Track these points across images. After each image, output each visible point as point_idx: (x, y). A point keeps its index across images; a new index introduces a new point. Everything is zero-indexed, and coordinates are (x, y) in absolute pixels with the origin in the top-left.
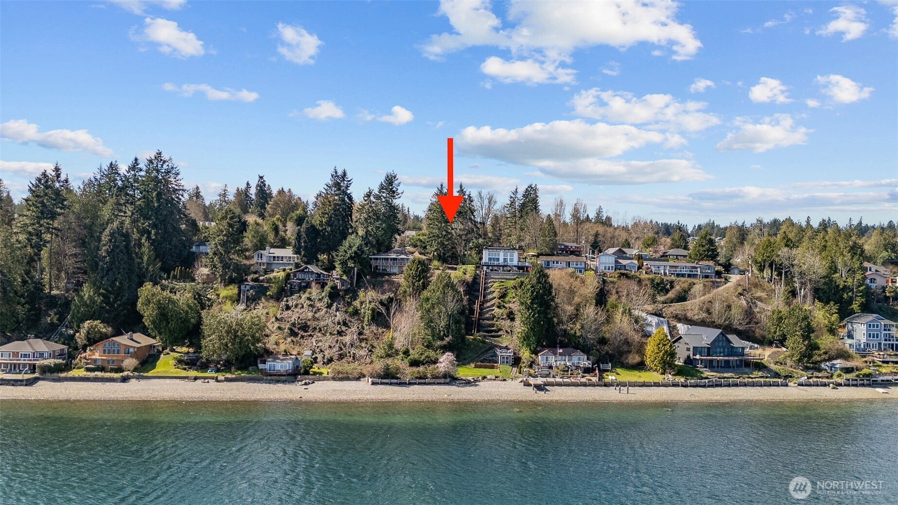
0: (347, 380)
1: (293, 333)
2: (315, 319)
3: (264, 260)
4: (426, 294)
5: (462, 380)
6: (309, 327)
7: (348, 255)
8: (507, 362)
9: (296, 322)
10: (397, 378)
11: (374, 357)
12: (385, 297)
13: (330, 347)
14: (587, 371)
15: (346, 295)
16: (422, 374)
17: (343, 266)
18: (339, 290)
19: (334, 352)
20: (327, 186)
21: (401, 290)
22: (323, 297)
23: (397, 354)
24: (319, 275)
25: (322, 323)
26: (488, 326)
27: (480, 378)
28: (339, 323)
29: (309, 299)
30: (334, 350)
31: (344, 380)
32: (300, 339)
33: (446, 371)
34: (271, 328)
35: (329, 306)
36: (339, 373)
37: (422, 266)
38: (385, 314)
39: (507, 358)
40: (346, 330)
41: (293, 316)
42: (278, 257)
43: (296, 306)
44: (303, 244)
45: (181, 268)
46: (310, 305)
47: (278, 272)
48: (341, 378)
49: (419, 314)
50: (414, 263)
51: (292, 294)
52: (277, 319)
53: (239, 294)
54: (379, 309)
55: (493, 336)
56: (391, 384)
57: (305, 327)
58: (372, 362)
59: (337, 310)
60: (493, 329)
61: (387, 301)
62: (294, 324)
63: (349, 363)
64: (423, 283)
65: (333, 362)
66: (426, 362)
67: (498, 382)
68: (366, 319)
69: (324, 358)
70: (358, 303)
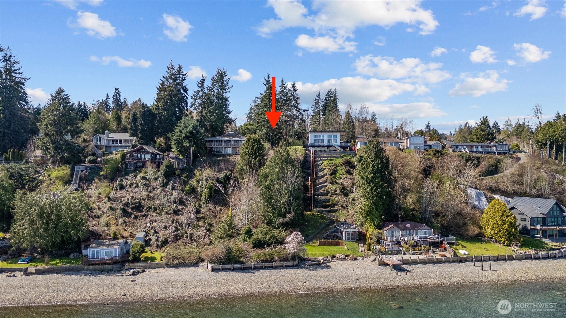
0: (183, 266)
1: (125, 213)
2: (150, 198)
3: (103, 143)
4: (264, 170)
5: (310, 260)
6: (143, 206)
7: (183, 135)
8: (352, 238)
9: (130, 202)
10: (241, 263)
11: (212, 237)
12: (221, 175)
13: (165, 227)
14: (436, 245)
15: (182, 173)
16: (268, 256)
17: (178, 145)
18: (174, 169)
19: (169, 234)
20: (164, 77)
21: (238, 168)
22: (158, 176)
23: (239, 234)
24: (155, 155)
25: (157, 202)
26: (323, 202)
27: (330, 258)
28: (175, 202)
29: (144, 178)
30: (170, 230)
31: (180, 267)
32: (133, 219)
33: (294, 253)
34: (102, 209)
35: (165, 185)
36: (174, 258)
37: (257, 145)
38: (223, 192)
39: (352, 234)
40: (183, 209)
41: (127, 196)
42: (117, 141)
43: (131, 185)
44: (139, 127)
45: (14, 150)
46: (145, 185)
47: (116, 154)
48: (177, 264)
49: (259, 190)
50: (249, 141)
51: (127, 174)
52: (110, 199)
53: (72, 175)
54: (216, 186)
55: (330, 211)
56: (234, 270)
57: (139, 207)
58: (210, 243)
59: (173, 189)
60: (328, 204)
61: (224, 179)
62: (127, 204)
63: (185, 245)
64: (259, 161)
65: (168, 245)
66: (272, 243)
67: (350, 262)
68: (203, 197)
69: (157, 240)
70: (195, 181)
